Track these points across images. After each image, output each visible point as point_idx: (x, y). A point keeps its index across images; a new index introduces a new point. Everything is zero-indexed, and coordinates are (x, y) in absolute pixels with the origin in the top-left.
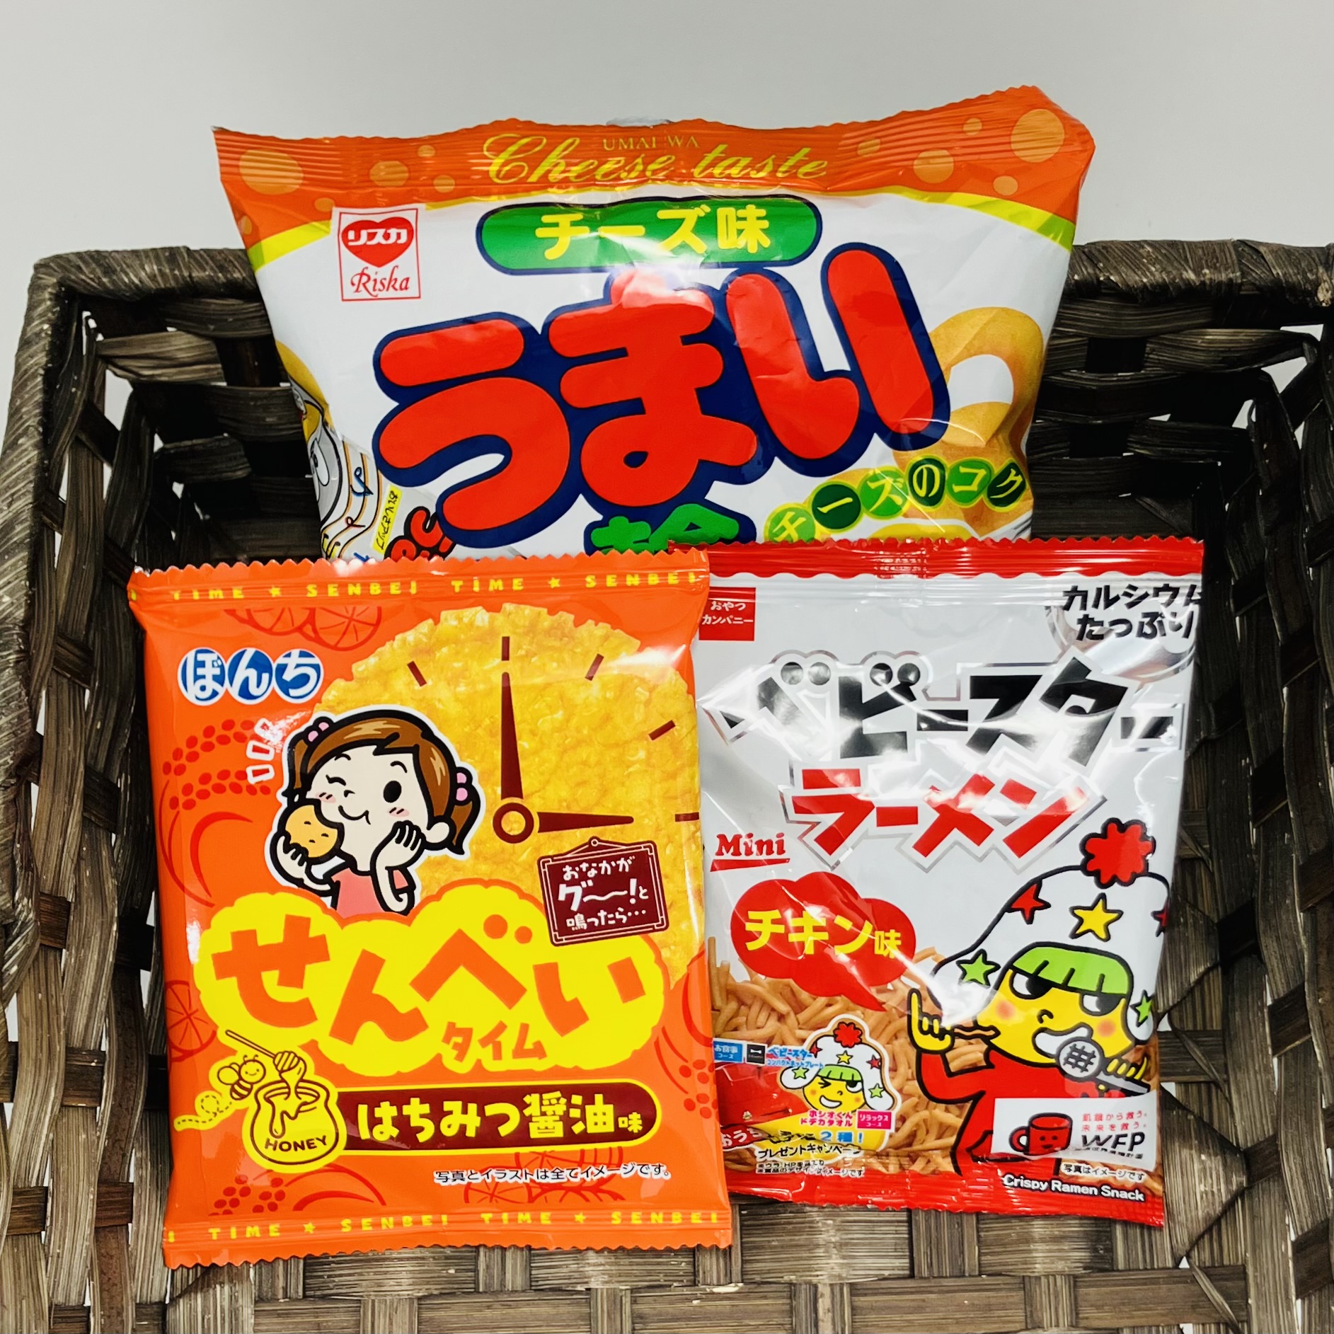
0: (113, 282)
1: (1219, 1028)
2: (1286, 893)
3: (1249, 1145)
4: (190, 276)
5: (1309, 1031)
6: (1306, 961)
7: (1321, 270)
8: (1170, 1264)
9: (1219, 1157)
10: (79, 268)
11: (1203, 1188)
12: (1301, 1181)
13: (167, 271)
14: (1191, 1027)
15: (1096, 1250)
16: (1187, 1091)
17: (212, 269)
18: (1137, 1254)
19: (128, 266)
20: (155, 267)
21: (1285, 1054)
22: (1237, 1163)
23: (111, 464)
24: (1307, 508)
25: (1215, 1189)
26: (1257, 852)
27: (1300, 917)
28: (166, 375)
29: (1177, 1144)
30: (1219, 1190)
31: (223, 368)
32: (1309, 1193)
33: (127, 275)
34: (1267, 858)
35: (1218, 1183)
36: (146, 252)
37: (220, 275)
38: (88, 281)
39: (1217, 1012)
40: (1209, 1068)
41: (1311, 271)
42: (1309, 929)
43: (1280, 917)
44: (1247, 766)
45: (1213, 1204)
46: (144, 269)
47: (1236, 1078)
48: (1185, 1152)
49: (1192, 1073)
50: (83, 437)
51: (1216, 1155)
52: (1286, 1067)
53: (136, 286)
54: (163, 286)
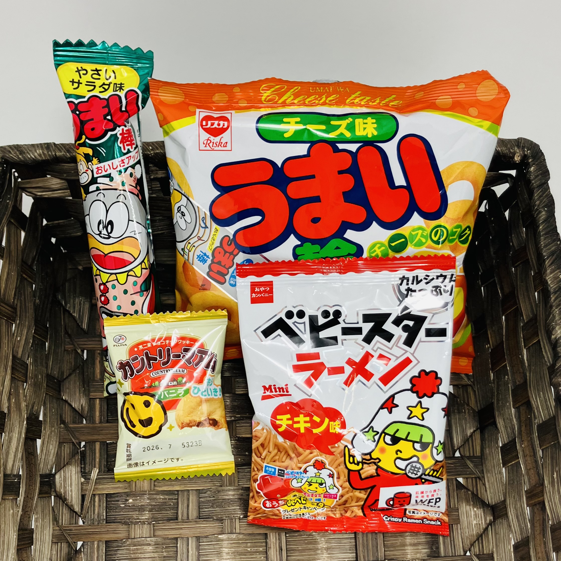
0: (23, 157)
1: (480, 455)
2: (507, 401)
3: (493, 504)
4: (55, 155)
5: (518, 458)
6: (516, 429)
7: (516, 148)
8: (462, 554)
9: (482, 509)
10: (10, 152)
11: (475, 522)
12: (516, 520)
13: (46, 152)
14: (468, 455)
15: (432, 549)
16: (467, 481)
17: (64, 151)
18: (449, 549)
19: (30, 151)
20: (41, 151)
21: (508, 467)
22: (489, 511)
23: (24, 231)
24: (511, 244)
25: (480, 523)
26: (494, 383)
27: (513, 410)
28: (47, 194)
29: (464, 504)
30: (482, 523)
31: (71, 192)
32: (520, 525)
33: (29, 154)
34: (498, 385)
35: (482, 520)
36: (37, 145)
37: (68, 154)
38: (14, 157)
39: (478, 449)
40: (477, 472)
41: (512, 148)
42: (517, 416)
43: (505, 410)
44: (488, 348)
45: (480, 529)
46: (36, 152)
47: (487, 476)
48: (468, 507)
49: (470, 474)
50: (12, 221)
51: (480, 508)
52: (509, 473)
53: (33, 159)
54: (44, 159)
